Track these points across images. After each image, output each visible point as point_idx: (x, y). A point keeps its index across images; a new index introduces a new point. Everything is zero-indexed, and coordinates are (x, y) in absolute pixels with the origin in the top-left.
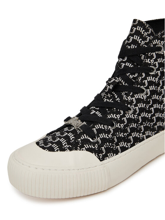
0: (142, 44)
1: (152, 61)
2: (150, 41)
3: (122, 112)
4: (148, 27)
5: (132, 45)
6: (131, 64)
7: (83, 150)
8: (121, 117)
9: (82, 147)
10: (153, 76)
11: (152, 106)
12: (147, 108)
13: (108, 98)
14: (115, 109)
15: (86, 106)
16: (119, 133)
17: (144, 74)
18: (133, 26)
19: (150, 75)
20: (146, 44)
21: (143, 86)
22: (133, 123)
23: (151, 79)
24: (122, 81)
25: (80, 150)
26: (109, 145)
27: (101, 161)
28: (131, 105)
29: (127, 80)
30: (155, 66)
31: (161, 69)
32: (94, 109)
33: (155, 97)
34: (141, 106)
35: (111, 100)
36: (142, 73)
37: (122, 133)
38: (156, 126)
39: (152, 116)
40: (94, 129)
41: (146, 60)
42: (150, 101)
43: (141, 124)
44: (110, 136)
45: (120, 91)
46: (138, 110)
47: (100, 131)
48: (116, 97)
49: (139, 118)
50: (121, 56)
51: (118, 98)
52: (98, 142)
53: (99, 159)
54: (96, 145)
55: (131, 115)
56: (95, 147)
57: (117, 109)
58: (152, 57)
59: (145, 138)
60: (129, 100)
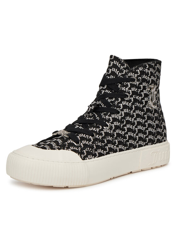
0: (119, 75)
1: (127, 89)
2: (126, 74)
3: (101, 127)
4: (123, 62)
5: (111, 76)
6: (109, 91)
7: (69, 150)
8: (100, 130)
9: (68, 148)
10: (127, 101)
11: (125, 125)
12: (122, 126)
13: (89, 117)
14: (95, 124)
15: (71, 124)
16: (97, 142)
17: (120, 99)
18: (111, 60)
19: (125, 100)
20: (122, 75)
21: (118, 109)
22: (109, 137)
23: (125, 103)
24: (102, 104)
25: (67, 150)
26: (90, 150)
27: (83, 160)
28: (108, 122)
29: (106, 103)
30: (129, 93)
31: (134, 96)
32: (78, 125)
33: (128, 118)
34: (117, 124)
35: (92, 118)
36: (118, 98)
37: (100, 143)
38: (128, 143)
39: (125, 134)
40: (78, 137)
41: (122, 88)
42: (124, 121)
43: (116, 138)
44: (91, 143)
45: (100, 112)
46: (113, 127)
47: (82, 139)
48: (96, 116)
49: (114, 133)
50: (102, 85)
51: (98, 117)
52: (81, 146)
53: (81, 158)
54: (80, 148)
55: (108, 130)
56: (79, 150)
57: (97, 124)
58: (127, 86)
59: (118, 150)
60: (107, 118)
